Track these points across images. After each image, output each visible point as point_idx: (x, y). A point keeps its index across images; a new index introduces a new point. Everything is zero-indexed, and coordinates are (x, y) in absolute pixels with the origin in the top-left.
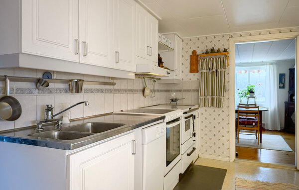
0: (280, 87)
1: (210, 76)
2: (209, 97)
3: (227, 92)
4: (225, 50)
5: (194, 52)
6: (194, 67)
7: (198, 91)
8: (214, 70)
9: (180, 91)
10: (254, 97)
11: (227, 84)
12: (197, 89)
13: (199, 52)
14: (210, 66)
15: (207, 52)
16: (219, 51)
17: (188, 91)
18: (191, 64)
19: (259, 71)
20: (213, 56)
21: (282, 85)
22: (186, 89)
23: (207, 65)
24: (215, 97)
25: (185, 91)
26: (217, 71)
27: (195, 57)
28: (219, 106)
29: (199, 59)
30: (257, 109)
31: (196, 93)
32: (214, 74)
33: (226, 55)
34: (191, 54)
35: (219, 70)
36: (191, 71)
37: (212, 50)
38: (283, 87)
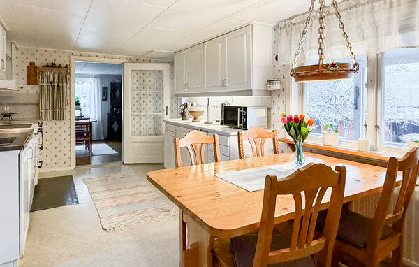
0: (103, 100)
1: (51, 89)
2: (51, 111)
3: (69, 106)
4: (67, 67)
5: (32, 64)
6: (33, 79)
7: (38, 104)
8: (56, 84)
9: (14, 104)
10: (81, 110)
11: (68, 98)
12: (37, 102)
13: (38, 64)
14: (52, 79)
15: (47, 66)
16: (60, 66)
17: (26, 104)
18: (28, 75)
19: (83, 83)
20: (54, 70)
21: (104, 98)
22: (22, 102)
23: (48, 78)
24: (57, 110)
25: (21, 104)
26: (58, 85)
27: (33, 68)
28: (61, 118)
29: (38, 71)
30: (88, 121)
31: (35, 107)
32: (56, 88)
33: (67, 71)
34: (29, 65)
35: (61, 85)
36: (29, 83)
37: (53, 65)
38: (106, 100)
